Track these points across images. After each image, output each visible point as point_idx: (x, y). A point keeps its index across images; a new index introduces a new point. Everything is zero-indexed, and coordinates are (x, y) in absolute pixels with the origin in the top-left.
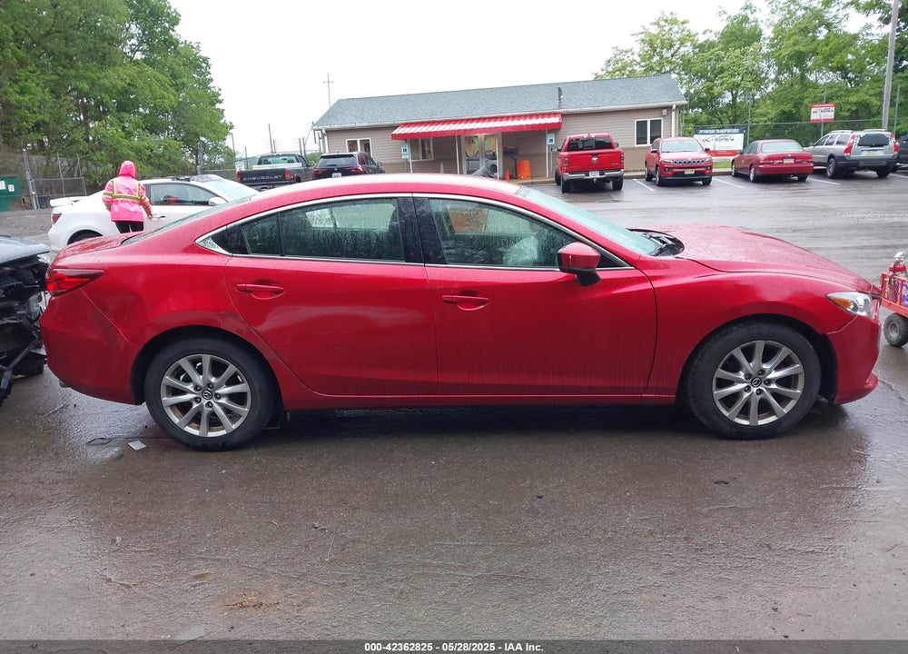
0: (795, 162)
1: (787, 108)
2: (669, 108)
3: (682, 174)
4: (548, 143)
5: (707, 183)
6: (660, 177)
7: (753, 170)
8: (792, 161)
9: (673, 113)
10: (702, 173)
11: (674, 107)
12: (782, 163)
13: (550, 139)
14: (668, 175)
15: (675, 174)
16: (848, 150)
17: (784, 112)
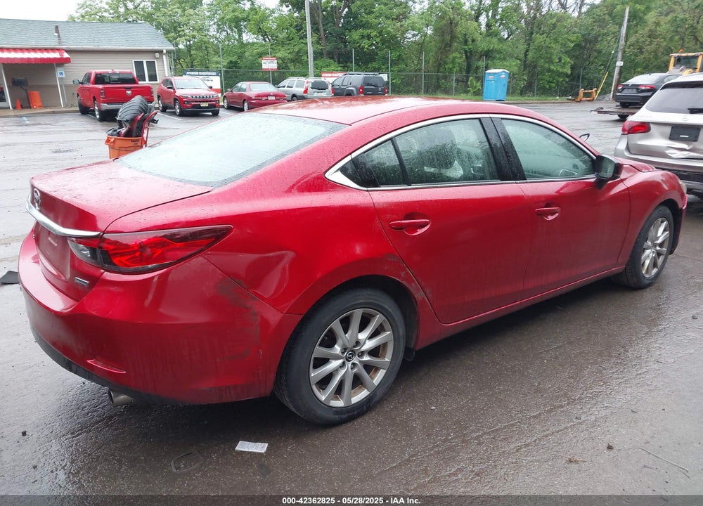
0: (276, 99)
1: (234, 59)
2: (161, 52)
3: (200, 107)
4: (58, 76)
5: (215, 114)
6: (180, 109)
7: (246, 104)
8: (274, 98)
9: (164, 56)
10: (214, 106)
11: (165, 51)
12: (267, 99)
13: (60, 73)
14: (188, 107)
15: (194, 106)
16: (306, 92)
17: (231, 62)
